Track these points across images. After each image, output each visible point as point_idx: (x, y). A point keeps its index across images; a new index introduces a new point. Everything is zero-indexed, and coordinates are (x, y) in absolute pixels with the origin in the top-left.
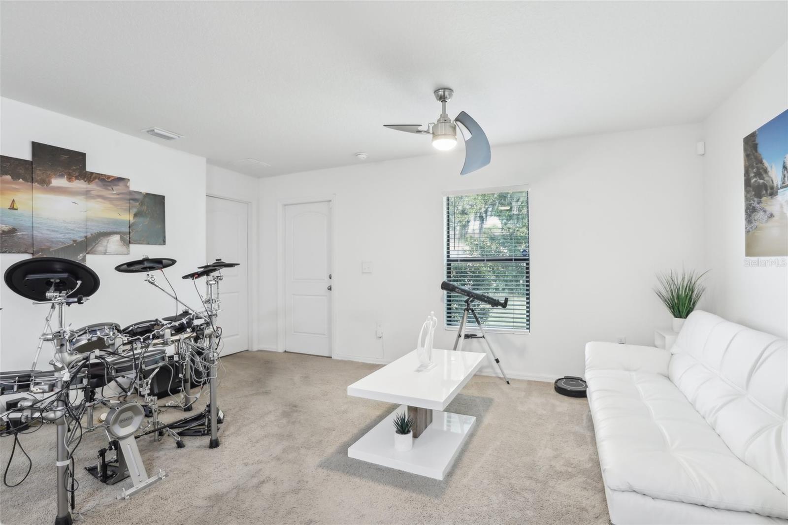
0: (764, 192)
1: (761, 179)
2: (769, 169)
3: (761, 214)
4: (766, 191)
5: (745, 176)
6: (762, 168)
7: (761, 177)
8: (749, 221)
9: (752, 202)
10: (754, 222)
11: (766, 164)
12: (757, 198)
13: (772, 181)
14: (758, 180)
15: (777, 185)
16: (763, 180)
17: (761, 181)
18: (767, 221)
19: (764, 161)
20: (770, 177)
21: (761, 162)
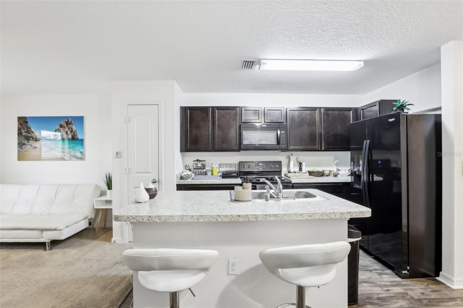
0: (32, 139)
1: (29, 134)
2: (34, 132)
3: (29, 146)
4: (33, 139)
5: (18, 130)
6: (31, 131)
7: (29, 133)
8: (21, 148)
9: (23, 141)
10: (24, 148)
11: (33, 129)
12: (27, 140)
13: (37, 137)
14: (28, 134)
15: (39, 138)
16: (31, 134)
17: (30, 135)
18: (33, 149)
19: (32, 128)
20: (35, 135)
21: (30, 129)
